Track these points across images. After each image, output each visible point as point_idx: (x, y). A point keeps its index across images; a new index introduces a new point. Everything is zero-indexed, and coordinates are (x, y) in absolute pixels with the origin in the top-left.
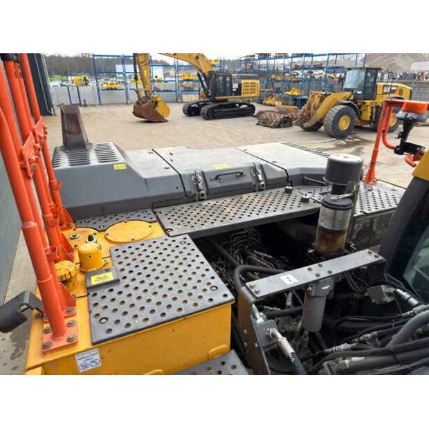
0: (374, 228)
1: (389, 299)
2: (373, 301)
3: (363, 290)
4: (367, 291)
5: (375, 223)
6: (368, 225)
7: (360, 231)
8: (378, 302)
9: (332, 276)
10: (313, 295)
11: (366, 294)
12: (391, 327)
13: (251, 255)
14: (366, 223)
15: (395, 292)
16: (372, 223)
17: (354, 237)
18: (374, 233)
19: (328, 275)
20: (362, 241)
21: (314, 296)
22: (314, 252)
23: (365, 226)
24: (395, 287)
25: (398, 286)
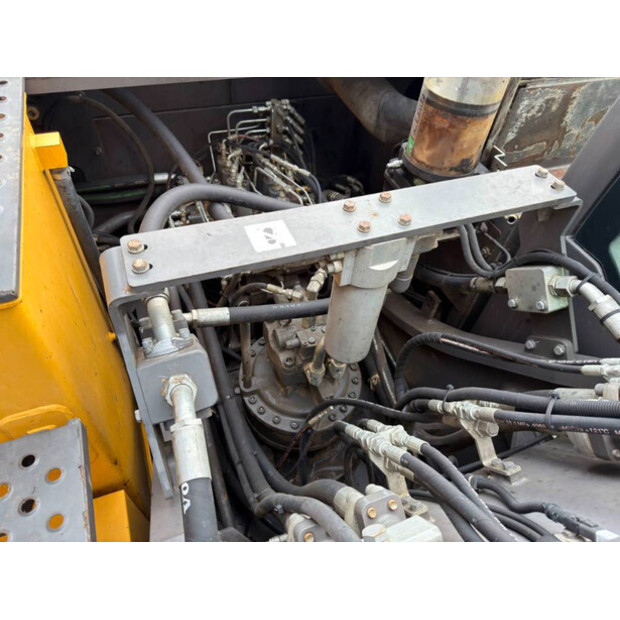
0: (568, 118)
1: (552, 304)
2: (513, 302)
3: (497, 272)
4: (503, 275)
5: (575, 102)
6: (554, 108)
7: (530, 121)
8: (523, 308)
9: (409, 235)
10: (344, 282)
11: (500, 283)
12: (542, 410)
13: (264, 166)
14: (553, 100)
15: (577, 291)
16: (567, 101)
17: (511, 136)
18: (563, 132)
19: (398, 230)
20: (528, 149)
21: (349, 286)
22: (402, 166)
23: (548, 108)
24: (581, 276)
25: (591, 274)
